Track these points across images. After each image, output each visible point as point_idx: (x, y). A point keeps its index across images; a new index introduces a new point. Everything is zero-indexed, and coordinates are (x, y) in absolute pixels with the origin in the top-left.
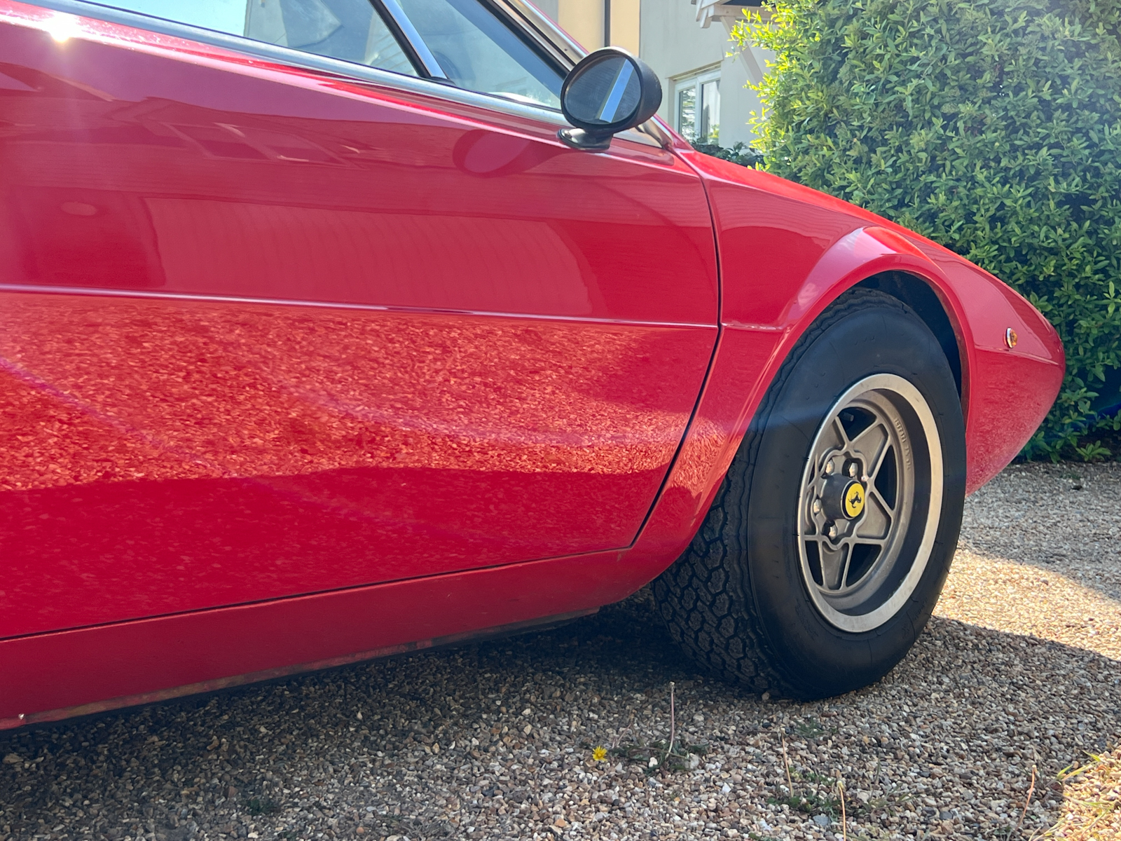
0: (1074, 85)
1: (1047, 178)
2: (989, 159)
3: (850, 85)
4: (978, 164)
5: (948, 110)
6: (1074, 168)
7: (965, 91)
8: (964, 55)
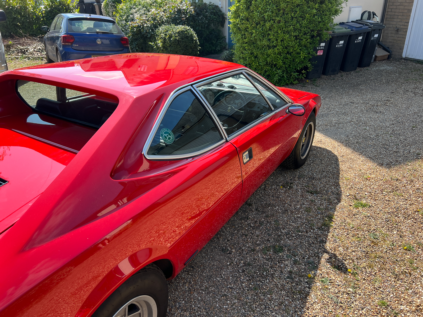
0: (298, 13)
1: (292, 32)
2: (281, 28)
3: (253, 11)
4: (279, 30)
5: (273, 18)
6: (297, 30)
7: (277, 14)
8: (277, 6)
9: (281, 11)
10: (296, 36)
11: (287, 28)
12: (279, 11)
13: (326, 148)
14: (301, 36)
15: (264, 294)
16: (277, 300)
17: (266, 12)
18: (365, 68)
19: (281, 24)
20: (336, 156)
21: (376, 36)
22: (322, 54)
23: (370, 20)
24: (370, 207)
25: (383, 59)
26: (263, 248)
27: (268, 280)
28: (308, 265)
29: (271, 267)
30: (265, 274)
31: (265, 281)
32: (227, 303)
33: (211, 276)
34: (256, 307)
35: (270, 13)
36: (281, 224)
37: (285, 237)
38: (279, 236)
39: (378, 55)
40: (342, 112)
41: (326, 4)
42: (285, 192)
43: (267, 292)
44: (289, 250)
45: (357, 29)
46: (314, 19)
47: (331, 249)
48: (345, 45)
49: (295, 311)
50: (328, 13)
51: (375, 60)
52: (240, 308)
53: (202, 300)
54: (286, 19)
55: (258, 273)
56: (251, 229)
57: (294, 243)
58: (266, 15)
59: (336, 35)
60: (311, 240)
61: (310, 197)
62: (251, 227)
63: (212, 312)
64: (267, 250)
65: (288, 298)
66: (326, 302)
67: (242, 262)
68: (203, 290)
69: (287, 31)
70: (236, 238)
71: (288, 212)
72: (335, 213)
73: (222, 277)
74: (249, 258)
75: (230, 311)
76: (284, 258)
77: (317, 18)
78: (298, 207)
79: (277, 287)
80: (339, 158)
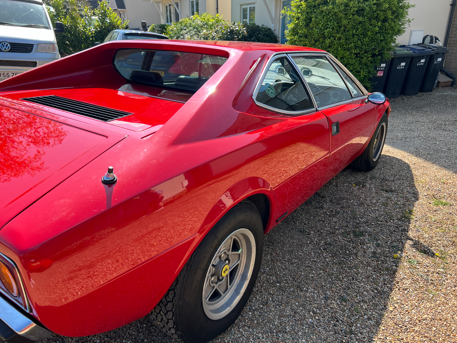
0: (360, 30)
1: (352, 50)
2: (341, 45)
3: (312, 28)
4: (339, 46)
5: (334, 35)
6: (357, 47)
7: (337, 31)
8: (338, 23)
9: (342, 28)
10: (356, 54)
11: (348, 45)
12: (340, 28)
13: (395, 157)
14: (362, 54)
15: (350, 268)
16: (364, 274)
17: (327, 29)
18: (427, 93)
19: (342, 41)
20: (407, 163)
21: (440, 59)
22: (382, 75)
23: (432, 43)
24: (451, 205)
25: (446, 85)
26: (342, 232)
27: (352, 258)
28: (392, 248)
29: (354, 248)
30: (348, 252)
31: (349, 258)
32: (313, 273)
33: (292, 251)
34: (343, 278)
35: (331, 30)
36: (358, 214)
37: (364, 225)
38: (358, 223)
39: (441, 81)
40: (407, 129)
41: (389, 23)
42: (359, 189)
43: (352, 267)
44: (369, 235)
45: (419, 51)
46: (376, 37)
47: (414, 237)
48: (407, 67)
49: (384, 284)
50: (391, 32)
51: (437, 86)
52: (326, 277)
53: (286, 268)
54: (347, 36)
55: (341, 252)
56: (328, 216)
57: (374, 230)
58: (326, 31)
59: (397, 57)
60: (392, 229)
61: (385, 194)
62: (327, 215)
63: (298, 278)
64: (347, 234)
65: (375, 273)
66: (416, 279)
67: (323, 242)
68: (286, 261)
69: (347, 49)
70: (313, 222)
71: (364, 205)
72: (415, 209)
73: (304, 252)
74: (329, 239)
75: (317, 279)
76: (366, 241)
77: (380, 37)
78: (374, 201)
79: (363, 264)
80: (411, 165)
